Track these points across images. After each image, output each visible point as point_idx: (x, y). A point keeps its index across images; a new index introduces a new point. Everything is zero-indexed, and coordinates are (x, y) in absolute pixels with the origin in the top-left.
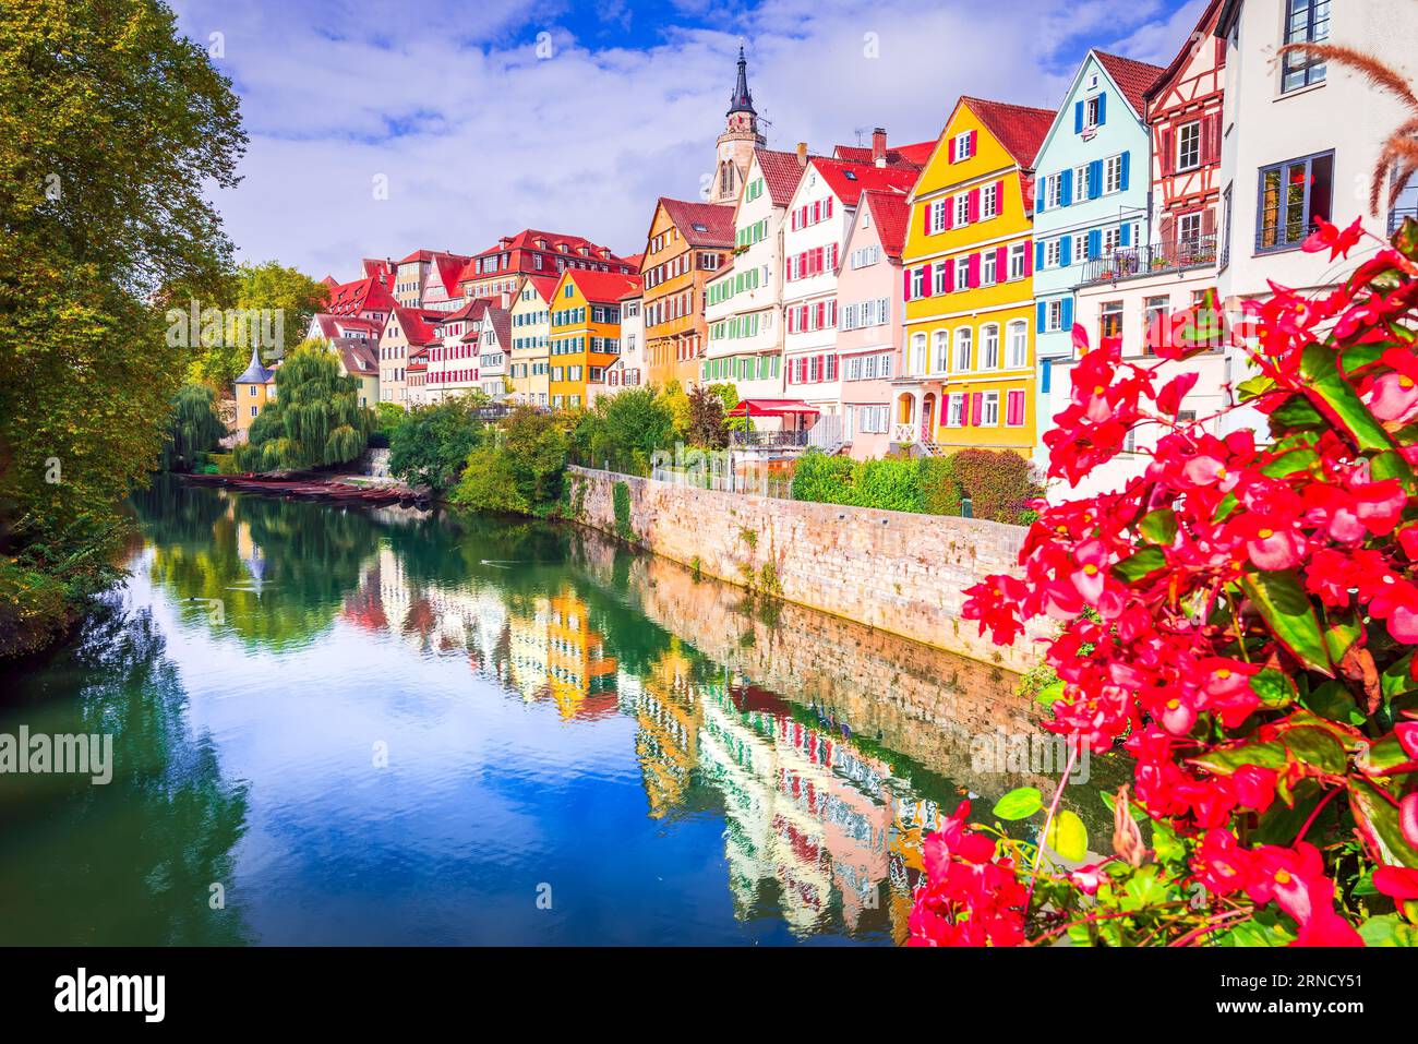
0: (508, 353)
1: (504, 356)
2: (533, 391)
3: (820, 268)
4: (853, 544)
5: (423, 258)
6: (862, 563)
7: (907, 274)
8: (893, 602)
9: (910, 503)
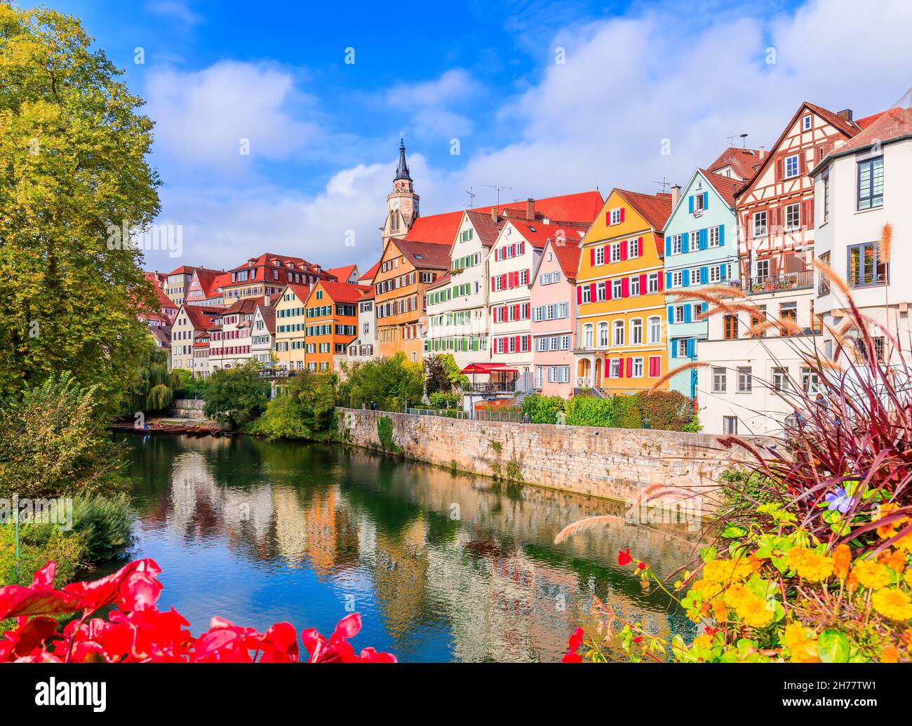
0: (274, 335)
1: (270, 337)
2: (291, 359)
3: (517, 284)
4: (574, 447)
5: (187, 272)
6: (582, 458)
7: (579, 289)
8: (605, 480)
9: (608, 422)
